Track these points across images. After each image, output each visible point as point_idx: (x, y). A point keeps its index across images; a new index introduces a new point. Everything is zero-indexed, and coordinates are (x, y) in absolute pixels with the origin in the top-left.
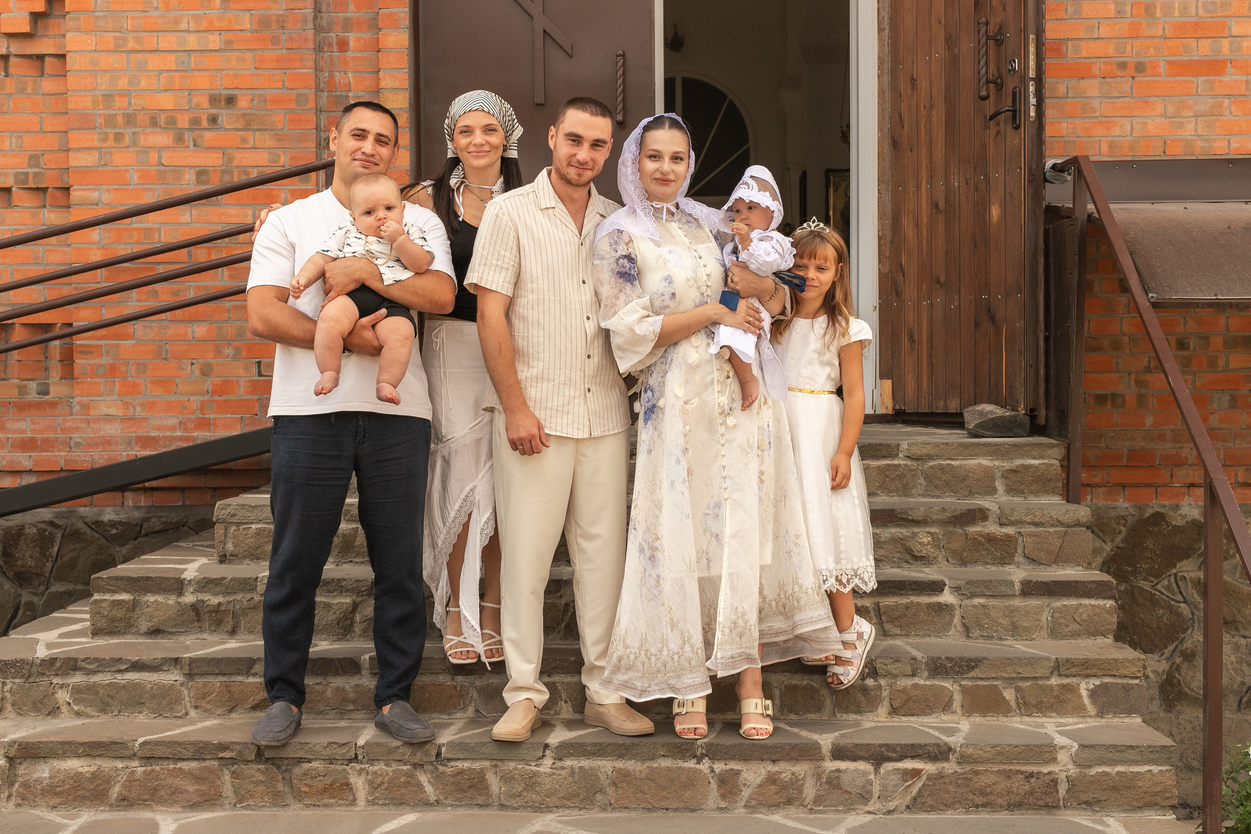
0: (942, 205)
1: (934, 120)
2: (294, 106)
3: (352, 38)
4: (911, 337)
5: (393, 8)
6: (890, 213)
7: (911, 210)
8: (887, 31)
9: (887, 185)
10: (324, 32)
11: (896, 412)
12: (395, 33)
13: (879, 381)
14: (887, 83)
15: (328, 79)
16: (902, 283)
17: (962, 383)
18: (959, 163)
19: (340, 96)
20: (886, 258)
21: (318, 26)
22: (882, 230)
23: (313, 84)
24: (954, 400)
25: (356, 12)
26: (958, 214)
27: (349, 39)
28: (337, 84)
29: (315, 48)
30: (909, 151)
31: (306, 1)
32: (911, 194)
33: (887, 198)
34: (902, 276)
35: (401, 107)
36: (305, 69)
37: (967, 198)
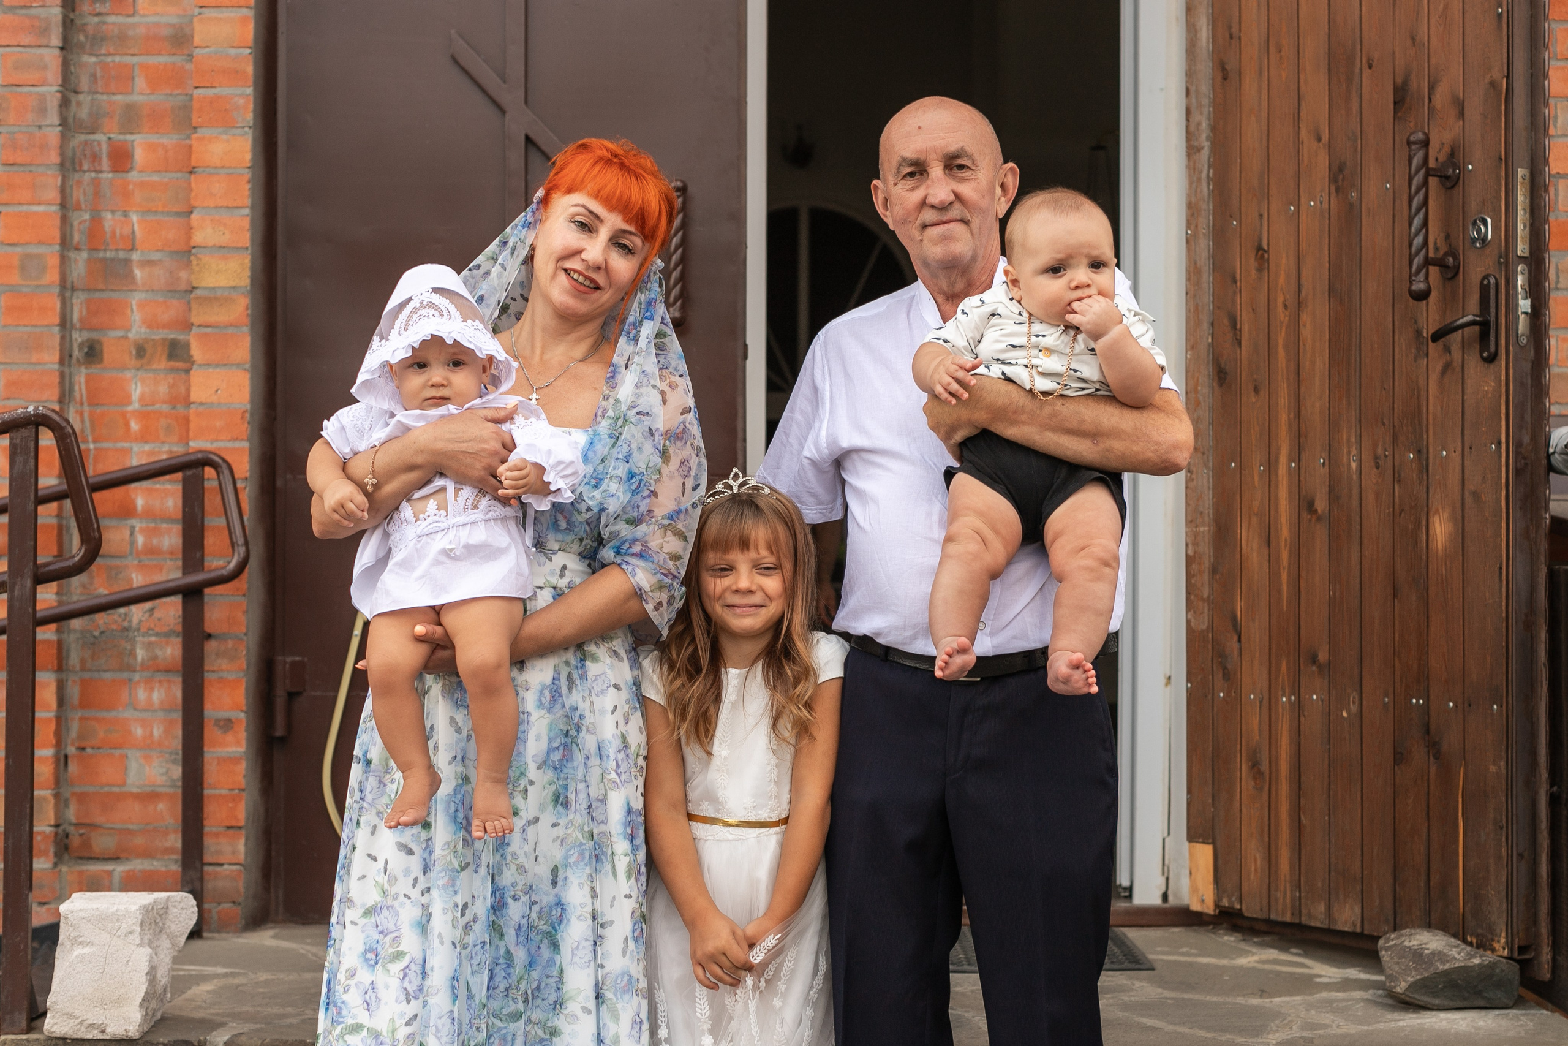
0: (1321, 505)
1: (1306, 332)
2: (16, 278)
3: (140, 145)
4: (1255, 765)
5: (221, 87)
6: (1211, 511)
7: (1256, 510)
8: (1206, 152)
9: (1205, 456)
10: (82, 133)
11: (1221, 912)
12: (224, 137)
13: (1187, 843)
14: (1205, 254)
15: (87, 225)
16: (1236, 653)
17: (1365, 872)
18: (1360, 422)
19: (113, 260)
20: (1203, 600)
21: (71, 120)
22: (1194, 544)
23: (57, 234)
24: (1347, 906)
25: (149, 94)
26: (1358, 527)
27: (133, 147)
28: (108, 236)
29: (62, 165)
30: (1253, 393)
31: (44, 68)
32: (1256, 479)
33: (1205, 482)
34: (1235, 638)
35: (234, 284)
36: (39, 204)
37: (1377, 495)
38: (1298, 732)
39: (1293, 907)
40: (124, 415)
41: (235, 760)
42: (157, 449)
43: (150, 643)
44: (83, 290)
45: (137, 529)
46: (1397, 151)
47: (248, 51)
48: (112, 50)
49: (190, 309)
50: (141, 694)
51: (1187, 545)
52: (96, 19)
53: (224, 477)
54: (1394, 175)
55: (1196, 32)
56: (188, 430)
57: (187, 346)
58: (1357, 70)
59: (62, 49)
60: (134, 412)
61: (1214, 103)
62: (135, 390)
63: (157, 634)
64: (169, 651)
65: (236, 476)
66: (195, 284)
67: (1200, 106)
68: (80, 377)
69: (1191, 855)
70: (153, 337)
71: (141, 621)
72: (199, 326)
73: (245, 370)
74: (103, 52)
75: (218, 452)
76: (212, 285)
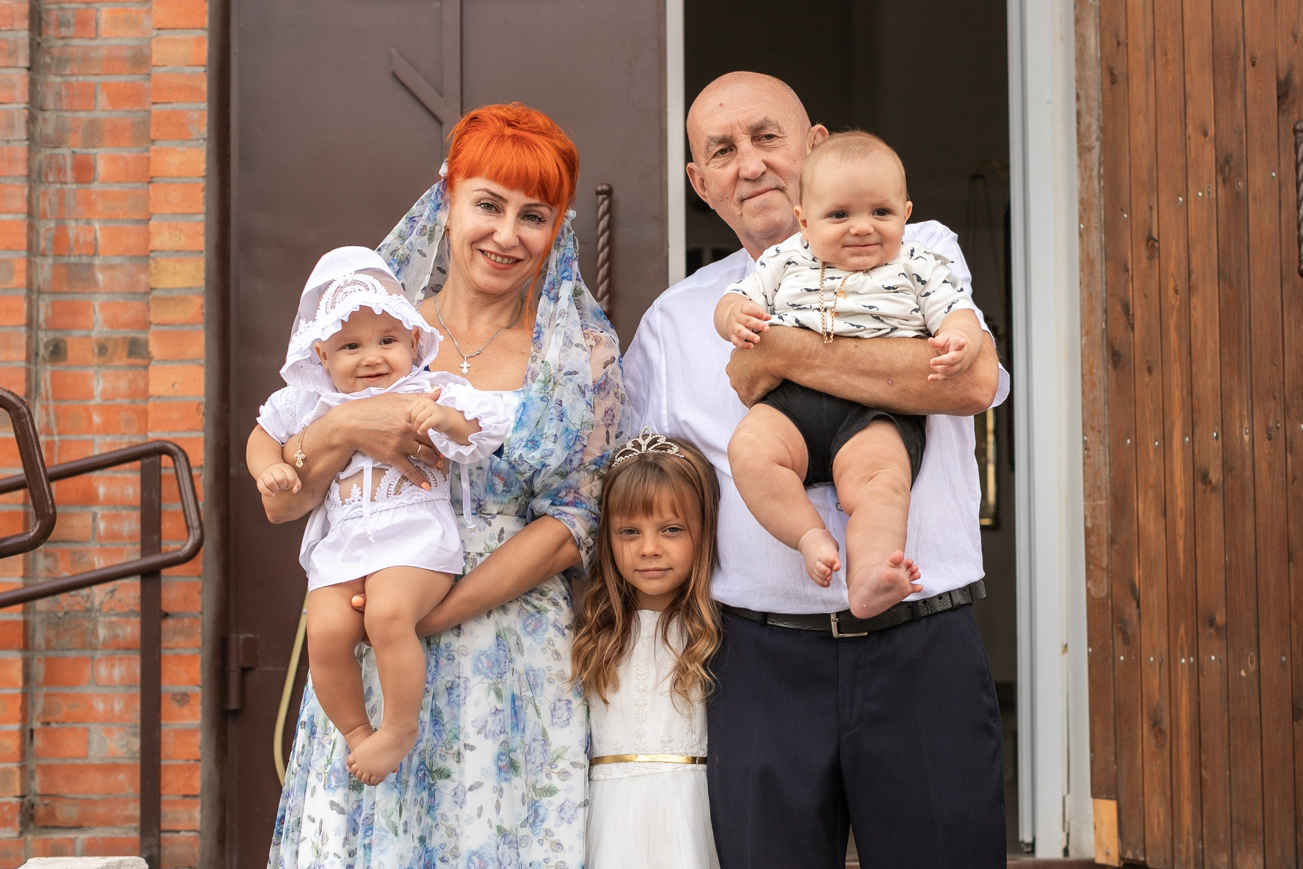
0: (1215, 476)
1: (1197, 314)
3: (102, 157)
4: (1156, 724)
5: (177, 102)
6: (1108, 486)
7: (1151, 483)
8: (1096, 152)
9: (1102, 434)
10: (48, 147)
11: (1125, 865)
12: (180, 149)
13: (1090, 800)
14: (1097, 246)
15: (53, 232)
16: (1135, 618)
17: (1267, 824)
18: (1252, 396)
19: (76, 265)
20: (1102, 569)
21: (37, 136)
22: (1092, 517)
23: (24, 241)
24: (1250, 857)
25: (110, 111)
26: (1252, 496)
27: (95, 159)
28: (72, 242)
29: (29, 177)
30: (1146, 374)
31: (13, 87)
32: (1152, 453)
33: (1102, 459)
34: (1134, 604)
35: (188, 285)
36: (7, 212)
37: (1270, 465)
38: (1197, 691)
39: (1196, 858)
40: (86, 409)
41: (191, 732)
42: (117, 441)
43: (111, 623)
44: (48, 293)
45: (99, 515)
46: (1281, 142)
47: (203, 69)
48: (76, 71)
49: (149, 310)
50: (103, 671)
51: (1085, 518)
52: (61, 43)
53: (180, 464)
54: (1279, 164)
55: (1085, 42)
56: (146, 422)
57: (146, 343)
58: (1241, 69)
59: (29, 69)
60: (96, 406)
61: (1103, 106)
62: (98, 385)
63: (118, 614)
64: (129, 630)
65: (192, 464)
66: (153, 286)
67: (1090, 109)
68: (46, 374)
69: (1096, 811)
70: (115, 336)
71: (102, 602)
72: (157, 324)
73: (200, 365)
74: (68, 72)
75: (175, 442)
76: (169, 286)
